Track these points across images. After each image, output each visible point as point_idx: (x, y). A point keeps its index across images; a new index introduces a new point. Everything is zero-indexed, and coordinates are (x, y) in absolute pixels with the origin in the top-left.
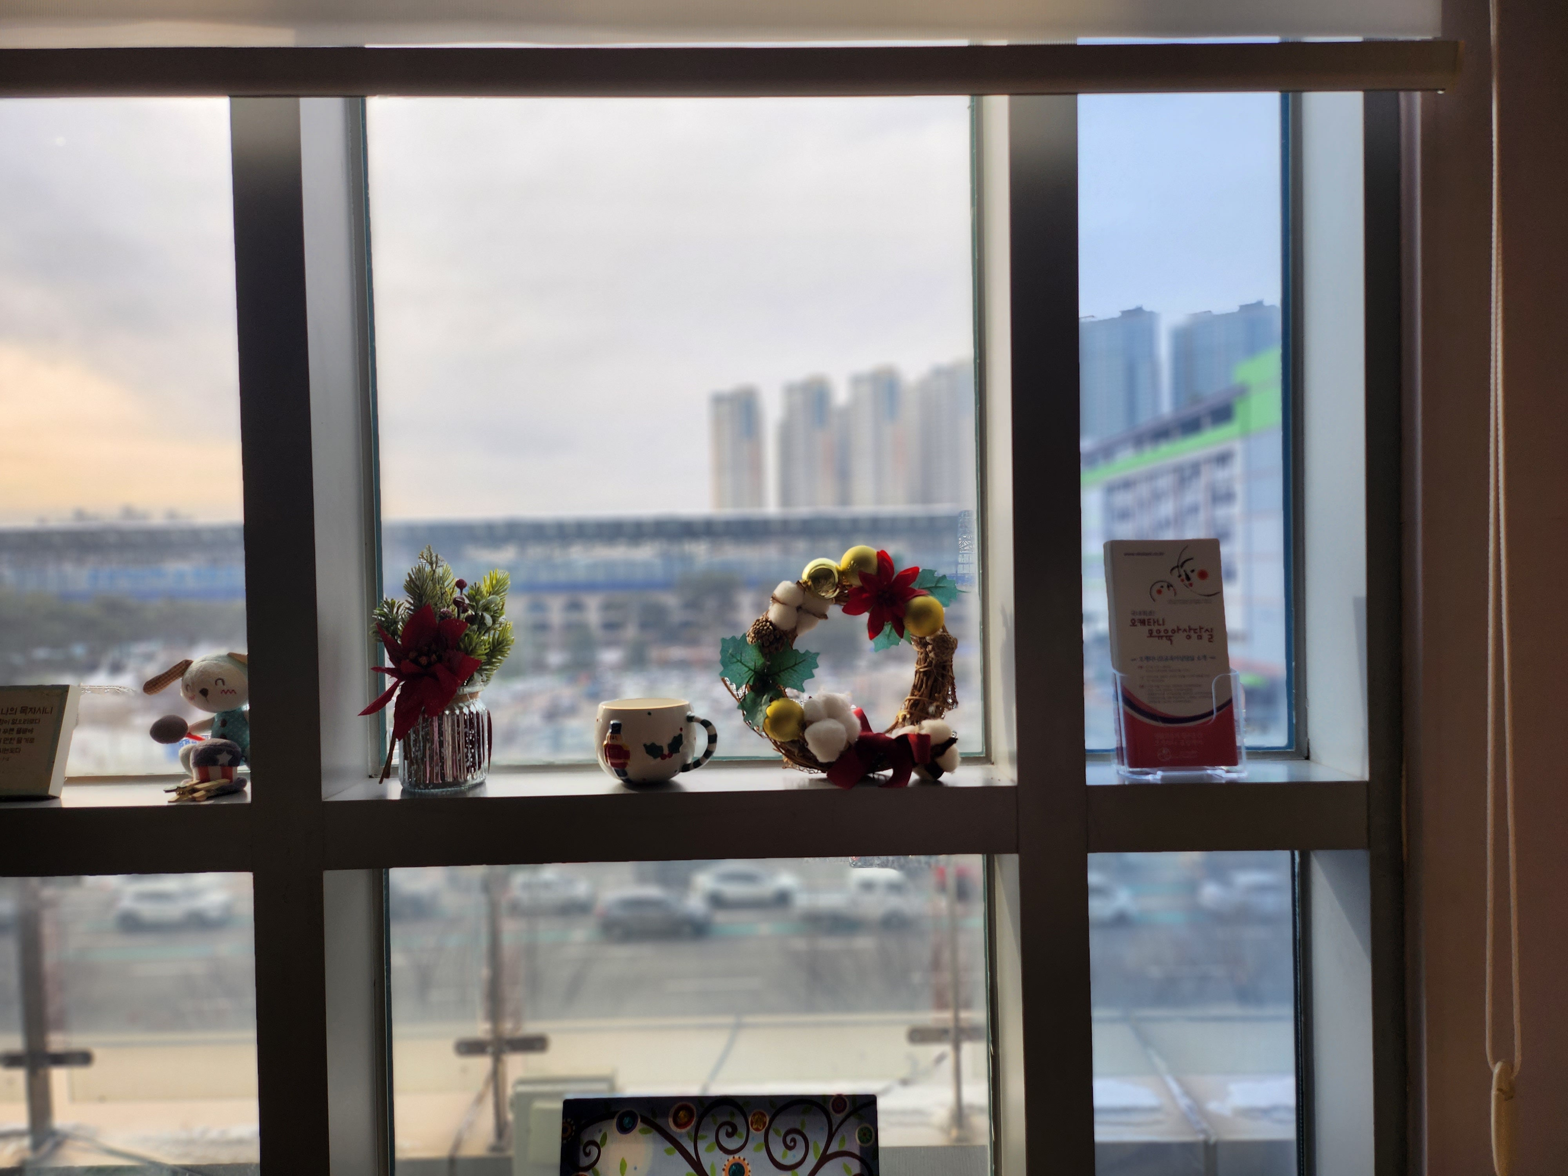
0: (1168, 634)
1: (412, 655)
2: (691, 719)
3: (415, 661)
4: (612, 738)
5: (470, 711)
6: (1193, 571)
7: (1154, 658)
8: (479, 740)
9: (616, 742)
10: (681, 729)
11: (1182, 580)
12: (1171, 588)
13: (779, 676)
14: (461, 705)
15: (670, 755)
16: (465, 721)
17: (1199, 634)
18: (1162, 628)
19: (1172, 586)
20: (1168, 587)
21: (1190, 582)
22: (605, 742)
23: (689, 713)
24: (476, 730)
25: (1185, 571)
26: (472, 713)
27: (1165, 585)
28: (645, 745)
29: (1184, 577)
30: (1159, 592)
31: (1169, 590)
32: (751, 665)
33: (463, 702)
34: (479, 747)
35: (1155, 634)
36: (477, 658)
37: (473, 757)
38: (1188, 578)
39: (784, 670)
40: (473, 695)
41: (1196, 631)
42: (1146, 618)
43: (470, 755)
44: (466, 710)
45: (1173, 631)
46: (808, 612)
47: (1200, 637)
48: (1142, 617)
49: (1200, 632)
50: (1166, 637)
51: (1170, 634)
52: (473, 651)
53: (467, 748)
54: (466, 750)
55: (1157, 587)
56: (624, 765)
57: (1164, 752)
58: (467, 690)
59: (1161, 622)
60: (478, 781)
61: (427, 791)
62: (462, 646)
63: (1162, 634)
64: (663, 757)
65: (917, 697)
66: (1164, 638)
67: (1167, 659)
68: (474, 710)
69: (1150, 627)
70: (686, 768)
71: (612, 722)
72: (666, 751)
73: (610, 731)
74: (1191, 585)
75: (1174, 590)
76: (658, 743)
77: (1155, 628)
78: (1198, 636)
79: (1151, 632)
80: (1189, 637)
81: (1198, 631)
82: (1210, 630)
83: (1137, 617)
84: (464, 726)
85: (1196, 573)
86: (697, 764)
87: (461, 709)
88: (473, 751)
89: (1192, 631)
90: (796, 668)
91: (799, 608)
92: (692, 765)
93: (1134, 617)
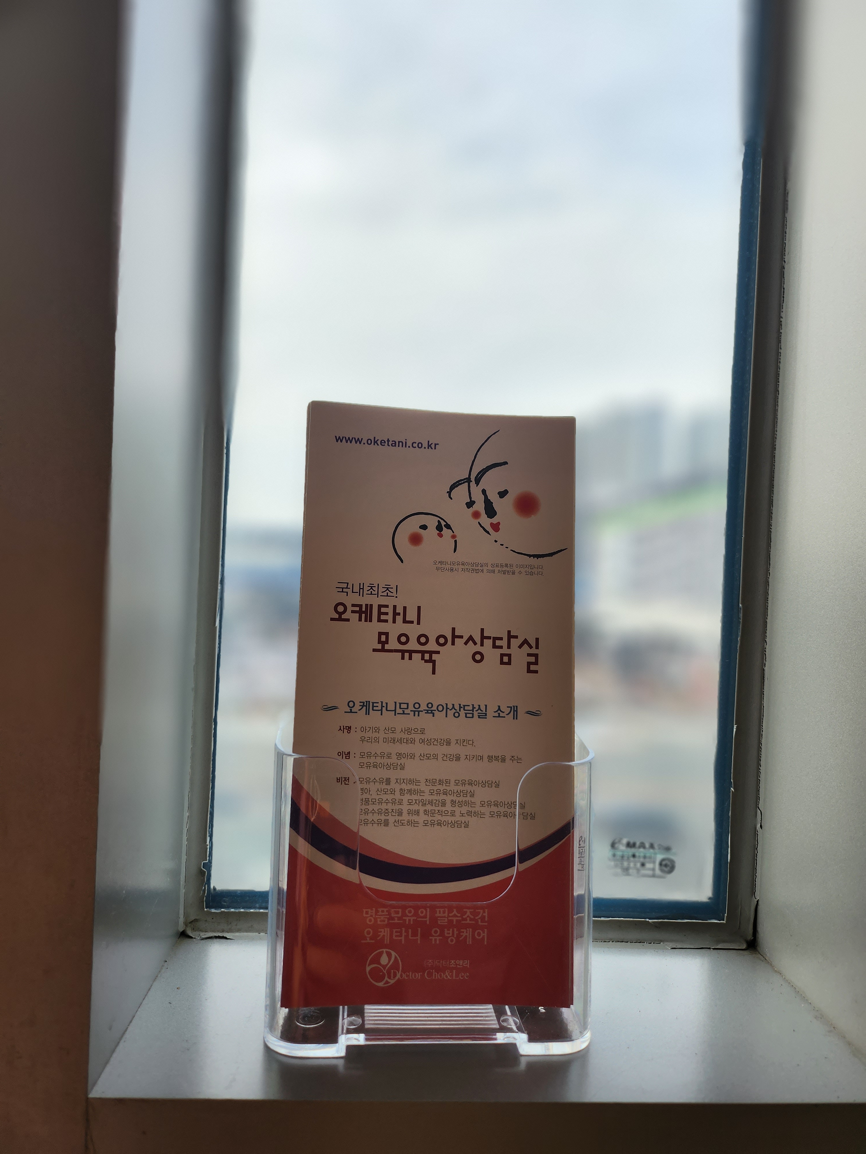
0: (429, 647)
6: (503, 494)
7: (384, 707)
11: (476, 515)
12: (445, 531)
17: (505, 650)
18: (413, 631)
19: (448, 526)
20: (439, 528)
21: (495, 520)
25: (484, 492)
27: (432, 523)
29: (480, 506)
30: (416, 539)
31: (441, 536)
35: (393, 644)
38: (491, 512)
41: (498, 643)
42: (375, 601)
45: (441, 640)
47: (506, 660)
48: (364, 600)
49: (509, 647)
50: (423, 653)
51: (432, 646)
55: (412, 526)
57: (384, 960)
59: (412, 615)
63: (413, 645)
66: (417, 657)
67: (417, 711)
69: (383, 627)
74: (496, 527)
75: (454, 537)
77: (395, 629)
78: (502, 655)
79: (383, 638)
80: (478, 658)
81: (504, 643)
82: (533, 644)
83: (350, 599)
85: (510, 498)
89: (488, 643)
93: (342, 598)
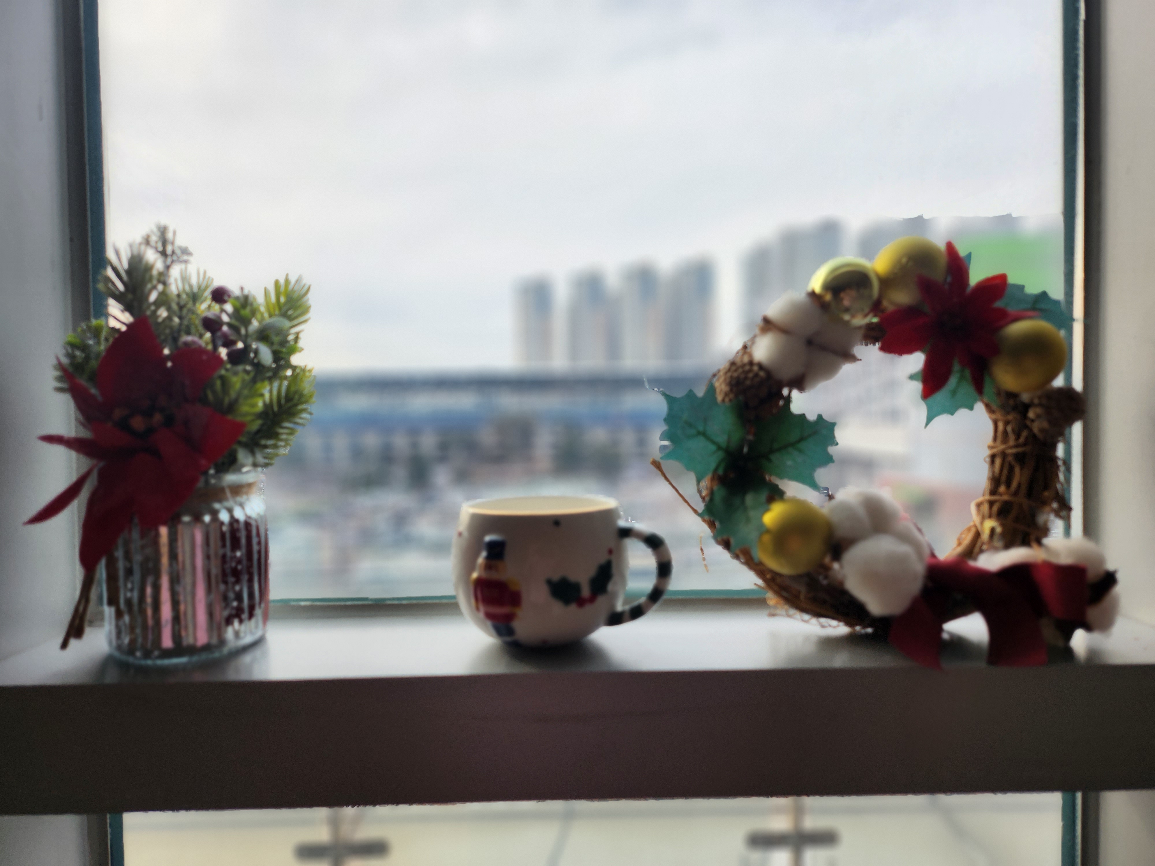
1: (118, 413)
2: (626, 533)
3: (124, 425)
4: (489, 566)
5: (232, 517)
8: (250, 567)
9: (495, 576)
10: (610, 552)
13: (770, 460)
14: (217, 506)
15: (592, 599)
16: (223, 535)
22: (475, 575)
23: (622, 523)
24: (244, 549)
26: (234, 521)
28: (549, 582)
32: (722, 439)
33: (220, 501)
34: (250, 581)
36: (239, 419)
37: (239, 597)
39: (780, 449)
40: (238, 490)
43: (231, 595)
44: (224, 516)
46: (824, 348)
52: (232, 407)
53: (225, 582)
54: (222, 587)
56: (509, 618)
58: (230, 478)
60: (247, 639)
61: (149, 662)
62: (210, 396)
64: (581, 602)
65: (1006, 498)
68: (239, 514)
70: (616, 619)
71: (488, 538)
72: (586, 592)
73: (484, 554)
76: (573, 577)
84: (219, 544)
86: (637, 613)
87: (215, 514)
88: (237, 588)
90: (802, 445)
91: (810, 342)
92: (627, 615)
